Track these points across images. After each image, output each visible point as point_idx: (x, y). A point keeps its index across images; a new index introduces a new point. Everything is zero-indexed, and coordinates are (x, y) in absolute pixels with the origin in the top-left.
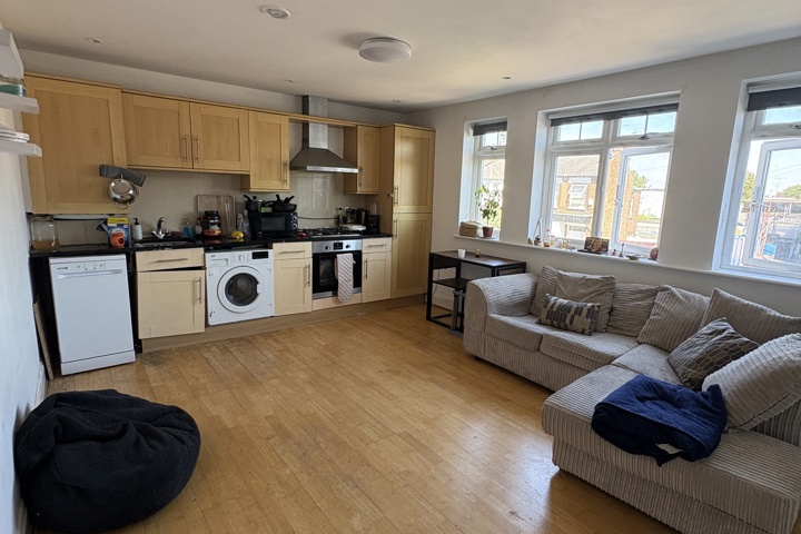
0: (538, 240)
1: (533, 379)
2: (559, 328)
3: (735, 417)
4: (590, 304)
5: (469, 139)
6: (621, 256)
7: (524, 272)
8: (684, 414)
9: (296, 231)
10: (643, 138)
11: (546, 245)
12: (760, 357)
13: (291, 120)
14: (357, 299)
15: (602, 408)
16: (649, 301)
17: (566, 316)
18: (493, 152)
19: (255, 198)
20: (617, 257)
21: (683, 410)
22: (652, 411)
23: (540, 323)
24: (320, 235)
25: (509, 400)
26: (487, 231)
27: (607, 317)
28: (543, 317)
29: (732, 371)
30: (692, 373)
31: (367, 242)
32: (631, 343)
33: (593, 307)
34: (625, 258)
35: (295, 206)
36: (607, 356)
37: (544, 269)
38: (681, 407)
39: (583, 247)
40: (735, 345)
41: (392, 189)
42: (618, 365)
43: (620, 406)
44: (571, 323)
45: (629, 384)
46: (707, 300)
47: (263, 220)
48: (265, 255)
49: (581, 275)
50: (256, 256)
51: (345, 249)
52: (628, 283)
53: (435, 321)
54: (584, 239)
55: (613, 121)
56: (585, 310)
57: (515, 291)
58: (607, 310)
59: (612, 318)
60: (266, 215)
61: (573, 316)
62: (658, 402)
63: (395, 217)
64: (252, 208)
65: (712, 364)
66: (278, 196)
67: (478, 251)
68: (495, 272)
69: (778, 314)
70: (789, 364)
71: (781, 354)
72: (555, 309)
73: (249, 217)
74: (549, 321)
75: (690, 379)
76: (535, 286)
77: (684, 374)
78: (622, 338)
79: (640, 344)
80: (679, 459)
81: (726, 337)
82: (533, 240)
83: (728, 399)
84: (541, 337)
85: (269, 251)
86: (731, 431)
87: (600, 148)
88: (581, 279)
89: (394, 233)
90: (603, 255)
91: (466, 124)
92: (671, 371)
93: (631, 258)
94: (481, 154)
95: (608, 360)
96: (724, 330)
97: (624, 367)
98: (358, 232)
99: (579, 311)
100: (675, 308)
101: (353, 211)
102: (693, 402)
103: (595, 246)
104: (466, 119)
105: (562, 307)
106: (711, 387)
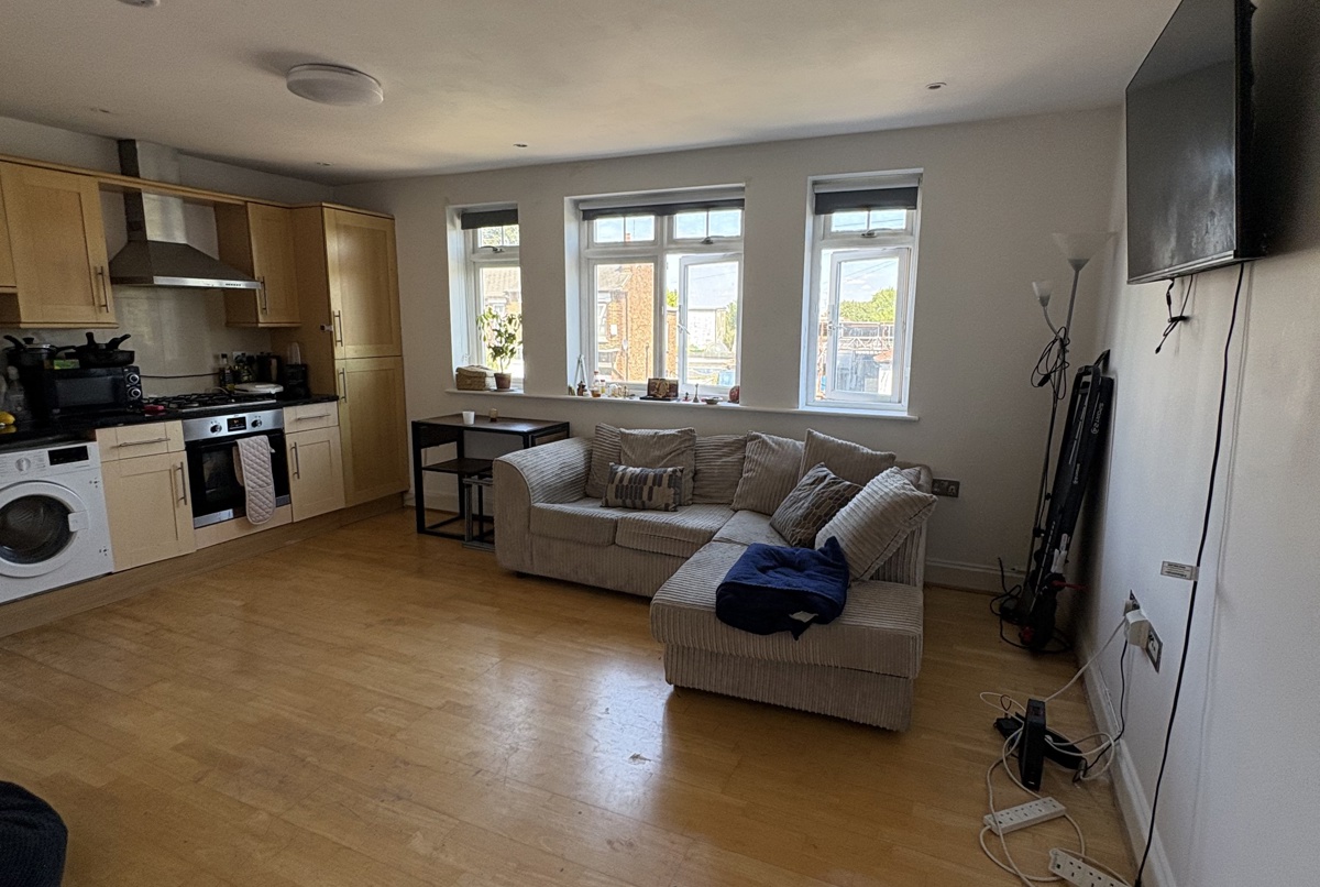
0: (582, 388)
1: (609, 585)
2: (635, 508)
3: (856, 569)
4: (670, 469)
5: (455, 236)
6: (696, 400)
7: (568, 437)
8: (809, 576)
9: (139, 403)
10: (708, 241)
11: (595, 394)
12: (868, 497)
13: (103, 187)
14: (283, 516)
15: (725, 590)
16: (738, 455)
17: (642, 489)
18: (497, 255)
19: (29, 341)
20: (691, 403)
21: (807, 572)
22: (778, 580)
23: (607, 506)
24: (196, 408)
25: (585, 622)
26: (502, 380)
27: (691, 484)
28: (611, 495)
29: (845, 519)
30: (801, 533)
31: (290, 413)
32: (726, 512)
33: (674, 472)
34: (701, 403)
35: (131, 354)
36: (705, 532)
37: (598, 429)
38: (805, 570)
39: (645, 394)
40: (839, 491)
41: (328, 316)
42: (721, 540)
43: (744, 582)
44: (650, 498)
45: (744, 556)
46: (800, 444)
47: (60, 384)
48: (81, 455)
49: (652, 432)
50: (56, 458)
51: (249, 429)
52: (712, 435)
53: (433, 532)
54: (647, 382)
55: (666, 217)
56: (665, 477)
57: (563, 466)
58: (691, 475)
59: (698, 484)
60: (66, 374)
61: (651, 489)
62: (779, 569)
63: (339, 365)
64: (27, 360)
65: (819, 518)
66: (90, 336)
67: (494, 411)
68: (528, 441)
69: (870, 451)
70: (897, 499)
71: (886, 490)
72: (625, 483)
73: (21, 380)
74: (619, 501)
75: (800, 540)
76: (589, 455)
77: (793, 535)
78: (714, 508)
79: (736, 511)
80: (814, 626)
81: (829, 484)
82: (575, 390)
83: (846, 550)
84: (615, 523)
85: (89, 445)
86: (853, 584)
87: (652, 253)
88: (653, 437)
89: (341, 395)
90: (675, 402)
91: (450, 210)
92: (778, 536)
93: (710, 402)
94: (477, 259)
95: (707, 537)
96: (825, 477)
97: (729, 541)
98: (269, 396)
99: (658, 480)
100: (768, 460)
101: (250, 360)
102: (814, 561)
103: (661, 390)
104: (447, 202)
105: (634, 478)
106: (829, 540)
